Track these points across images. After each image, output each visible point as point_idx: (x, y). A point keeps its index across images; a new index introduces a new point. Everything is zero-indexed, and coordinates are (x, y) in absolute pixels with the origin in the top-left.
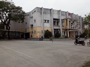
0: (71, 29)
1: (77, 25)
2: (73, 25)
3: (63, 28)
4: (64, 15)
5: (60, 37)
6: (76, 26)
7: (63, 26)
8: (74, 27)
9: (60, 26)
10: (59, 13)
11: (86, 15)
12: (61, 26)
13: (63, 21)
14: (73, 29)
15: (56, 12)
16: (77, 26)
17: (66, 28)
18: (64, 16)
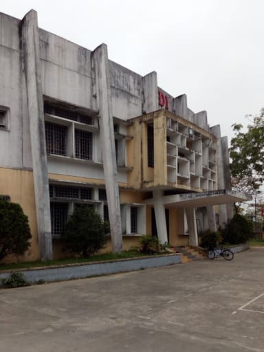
0: (180, 187)
1: (211, 166)
2: (192, 163)
3: (123, 181)
4: (128, 94)
5: (103, 251)
6: (205, 171)
7: (122, 169)
8: (193, 178)
9: (100, 167)
10: (93, 69)
11: (237, 127)
12: (110, 166)
13: (122, 131)
14: (189, 188)
15: (71, 61)
16: (213, 174)
17: (143, 182)
18: (133, 100)
